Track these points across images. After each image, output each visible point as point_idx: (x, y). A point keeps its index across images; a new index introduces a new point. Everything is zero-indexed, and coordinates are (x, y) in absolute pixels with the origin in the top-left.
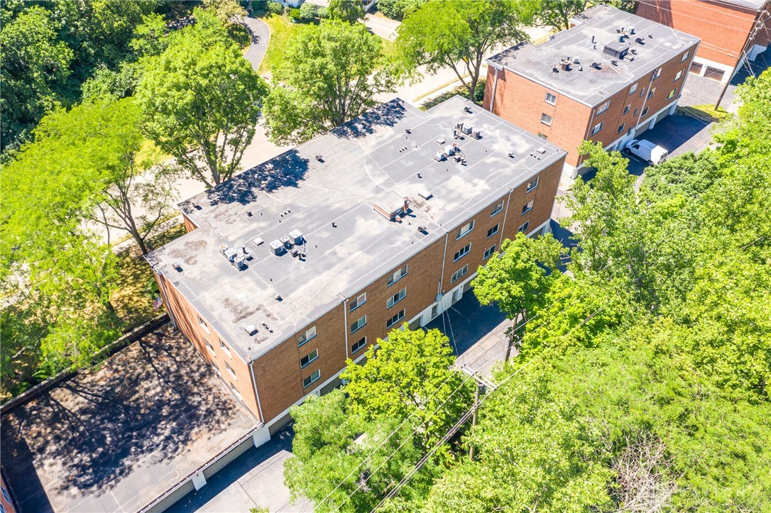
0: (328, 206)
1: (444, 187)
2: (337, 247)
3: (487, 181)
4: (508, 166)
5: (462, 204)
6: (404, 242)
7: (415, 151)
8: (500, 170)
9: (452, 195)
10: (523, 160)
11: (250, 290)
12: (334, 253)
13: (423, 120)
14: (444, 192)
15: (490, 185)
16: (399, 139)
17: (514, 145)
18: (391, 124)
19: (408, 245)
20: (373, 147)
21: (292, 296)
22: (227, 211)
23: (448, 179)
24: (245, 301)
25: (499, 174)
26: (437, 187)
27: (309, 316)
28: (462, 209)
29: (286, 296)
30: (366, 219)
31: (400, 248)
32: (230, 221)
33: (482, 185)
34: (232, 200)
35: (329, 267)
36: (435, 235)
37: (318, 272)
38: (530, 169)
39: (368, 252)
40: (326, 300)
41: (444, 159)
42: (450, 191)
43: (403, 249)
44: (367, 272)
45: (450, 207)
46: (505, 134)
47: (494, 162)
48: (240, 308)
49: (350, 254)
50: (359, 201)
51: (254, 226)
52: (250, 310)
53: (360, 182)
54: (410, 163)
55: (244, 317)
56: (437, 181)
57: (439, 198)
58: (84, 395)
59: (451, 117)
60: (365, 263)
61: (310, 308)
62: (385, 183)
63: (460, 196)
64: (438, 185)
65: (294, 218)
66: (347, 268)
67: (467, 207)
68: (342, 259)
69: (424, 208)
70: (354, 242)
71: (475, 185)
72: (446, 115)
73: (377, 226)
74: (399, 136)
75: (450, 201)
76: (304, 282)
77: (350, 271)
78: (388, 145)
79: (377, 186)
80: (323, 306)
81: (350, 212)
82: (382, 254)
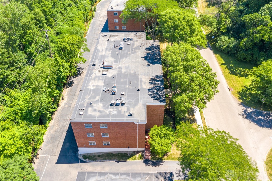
1: (102, 80)
3: (91, 90)
4: (89, 99)
6: (96, 61)
7: (126, 85)
8: (90, 96)
9: (97, 79)
10: (85, 105)
11: (117, 39)
12: (109, 51)
14: (101, 78)
15: (88, 89)
16: (138, 86)
17: (95, 110)
18: (149, 90)
19: (94, 61)
23: (104, 83)
24: (114, 37)
28: (90, 76)
30: (112, 60)
31: (95, 59)
32: (142, 44)
35: (106, 49)
37: (107, 47)
38: (80, 103)
39: (102, 55)
42: (99, 79)
43: (94, 60)
44: (97, 52)
45: (93, 75)
46: (104, 113)
47: (95, 98)
49: (105, 53)
50: (120, 63)
51: (136, 46)
52: (111, 37)
53: (128, 67)
56: (107, 80)
57: (100, 76)
60: (99, 53)
62: (121, 71)
63: (94, 80)
64: (105, 79)
66: (102, 50)
67: (89, 78)
68: (106, 51)
69: (101, 71)
70: (108, 55)
71: (93, 86)
74: (140, 87)
75: (96, 77)
76: (107, 45)
81: (119, 60)
82: (98, 57)
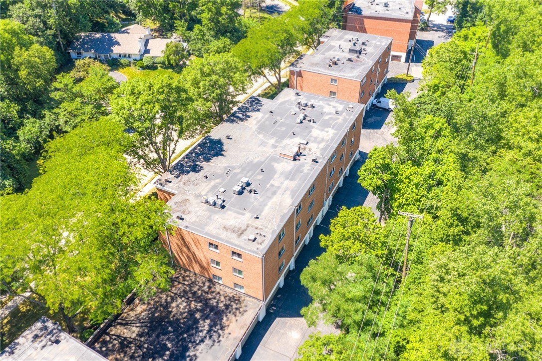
0: (251, 162)
1: (311, 136)
2: (272, 182)
3: (333, 128)
4: (338, 119)
5: (327, 142)
6: (308, 170)
7: (282, 122)
8: (336, 121)
9: (318, 140)
10: (344, 114)
11: (235, 218)
12: (272, 185)
13: (276, 105)
14: (312, 139)
15: (335, 130)
16: (268, 117)
17: (334, 107)
18: (258, 110)
19: (311, 171)
20: (256, 124)
21: (263, 214)
22: (189, 179)
23: (310, 132)
24: (236, 224)
25: (337, 123)
26: (307, 137)
27: (281, 221)
28: (329, 146)
29: (260, 215)
30: (278, 163)
31: (308, 174)
32: (195, 184)
33: (331, 132)
34: (188, 172)
35: (274, 193)
36: (323, 162)
37: (270, 198)
38: (351, 117)
39: (292, 180)
40: (285, 211)
41: (301, 122)
42: (316, 138)
43: (310, 174)
44: (299, 190)
45: (322, 146)
46: (326, 103)
47: (329, 118)
48: (236, 229)
49: (282, 183)
50: (268, 155)
51: (213, 183)
52: (243, 228)
53: (261, 145)
54: (284, 129)
55: (242, 233)
56: (305, 134)
57: (312, 142)
58: (134, 325)
59: (290, 99)
60: (294, 186)
61: (279, 218)
62: (276, 142)
63: (323, 139)
64: (307, 136)
65: (235, 173)
66: (285, 191)
67: (331, 143)
68: (279, 188)
69: (307, 149)
70: (280, 177)
71: (327, 132)
72: (286, 99)
73: (288, 165)
74: (267, 116)
75: (319, 143)
76: (265, 205)
77: (288, 193)
78: (264, 122)
79: (273, 145)
80: (285, 215)
81: (266, 161)
82: (300, 179)
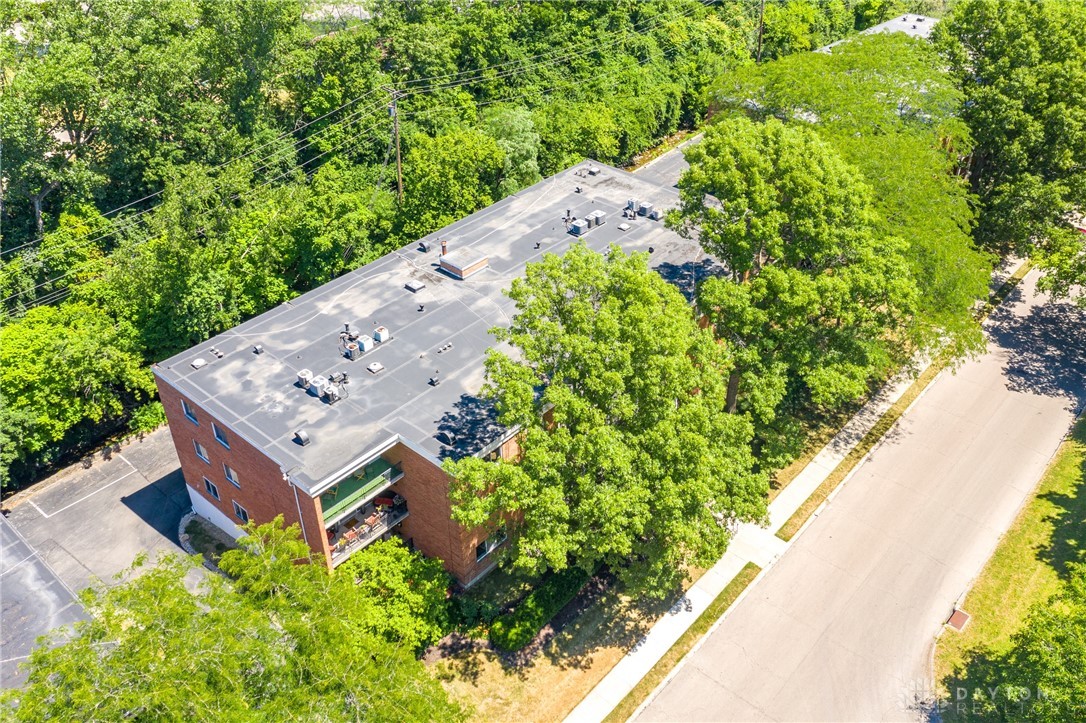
1: (385, 301)
2: (529, 231)
3: (315, 313)
6: (449, 240)
7: (424, 350)
8: (287, 329)
9: (376, 291)
10: (241, 348)
12: (531, 226)
13: (401, 413)
14: (387, 295)
15: (314, 308)
16: (452, 370)
17: (242, 375)
18: (466, 400)
21: (566, 195)
22: (685, 254)
23: (376, 312)
24: (612, 190)
26: (396, 299)
27: (544, 184)
29: (571, 194)
30: (498, 257)
33: (326, 308)
34: (686, 266)
37: (545, 211)
38: (238, 335)
39: (490, 230)
40: (531, 194)
42: (378, 296)
43: (451, 233)
44: (491, 214)
45: (383, 277)
47: (293, 342)
48: (614, 185)
49: (512, 227)
51: (639, 243)
52: (603, 185)
54: (434, 330)
55: (606, 181)
56: (396, 308)
57: (396, 287)
59: (342, 427)
60: (493, 221)
62: (474, 300)
63: (365, 291)
64: (394, 303)
66: (514, 216)
67: (359, 279)
68: (522, 221)
69: (419, 275)
70: (510, 236)
71: (337, 306)
74: (451, 377)
75: (381, 285)
76: (555, 204)
77: (509, 214)
78: (472, 356)
79: (486, 295)
82: (474, 229)
